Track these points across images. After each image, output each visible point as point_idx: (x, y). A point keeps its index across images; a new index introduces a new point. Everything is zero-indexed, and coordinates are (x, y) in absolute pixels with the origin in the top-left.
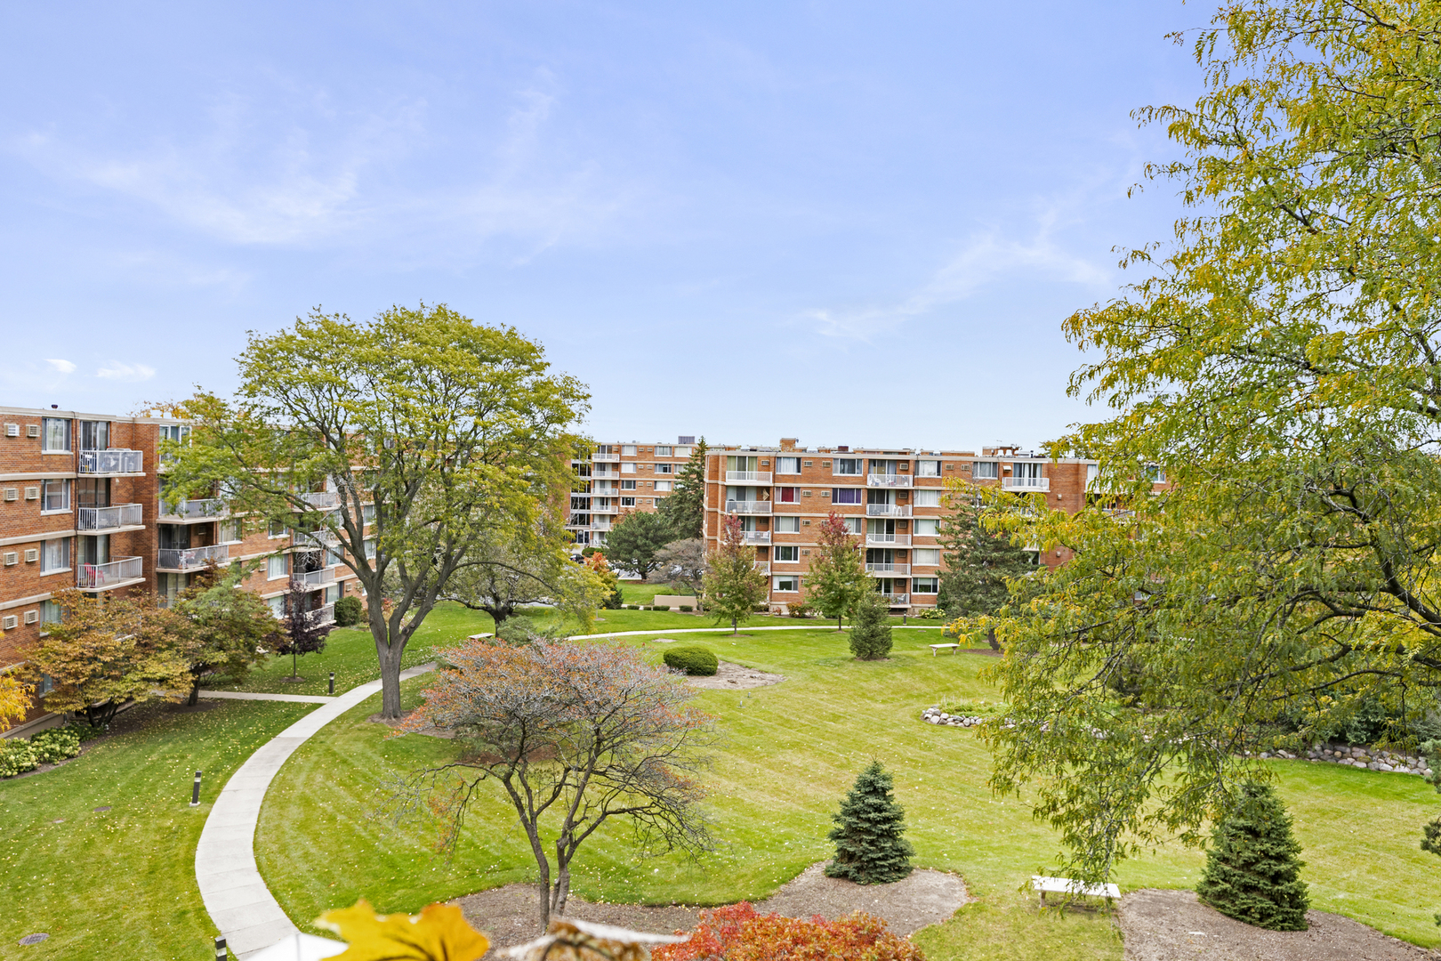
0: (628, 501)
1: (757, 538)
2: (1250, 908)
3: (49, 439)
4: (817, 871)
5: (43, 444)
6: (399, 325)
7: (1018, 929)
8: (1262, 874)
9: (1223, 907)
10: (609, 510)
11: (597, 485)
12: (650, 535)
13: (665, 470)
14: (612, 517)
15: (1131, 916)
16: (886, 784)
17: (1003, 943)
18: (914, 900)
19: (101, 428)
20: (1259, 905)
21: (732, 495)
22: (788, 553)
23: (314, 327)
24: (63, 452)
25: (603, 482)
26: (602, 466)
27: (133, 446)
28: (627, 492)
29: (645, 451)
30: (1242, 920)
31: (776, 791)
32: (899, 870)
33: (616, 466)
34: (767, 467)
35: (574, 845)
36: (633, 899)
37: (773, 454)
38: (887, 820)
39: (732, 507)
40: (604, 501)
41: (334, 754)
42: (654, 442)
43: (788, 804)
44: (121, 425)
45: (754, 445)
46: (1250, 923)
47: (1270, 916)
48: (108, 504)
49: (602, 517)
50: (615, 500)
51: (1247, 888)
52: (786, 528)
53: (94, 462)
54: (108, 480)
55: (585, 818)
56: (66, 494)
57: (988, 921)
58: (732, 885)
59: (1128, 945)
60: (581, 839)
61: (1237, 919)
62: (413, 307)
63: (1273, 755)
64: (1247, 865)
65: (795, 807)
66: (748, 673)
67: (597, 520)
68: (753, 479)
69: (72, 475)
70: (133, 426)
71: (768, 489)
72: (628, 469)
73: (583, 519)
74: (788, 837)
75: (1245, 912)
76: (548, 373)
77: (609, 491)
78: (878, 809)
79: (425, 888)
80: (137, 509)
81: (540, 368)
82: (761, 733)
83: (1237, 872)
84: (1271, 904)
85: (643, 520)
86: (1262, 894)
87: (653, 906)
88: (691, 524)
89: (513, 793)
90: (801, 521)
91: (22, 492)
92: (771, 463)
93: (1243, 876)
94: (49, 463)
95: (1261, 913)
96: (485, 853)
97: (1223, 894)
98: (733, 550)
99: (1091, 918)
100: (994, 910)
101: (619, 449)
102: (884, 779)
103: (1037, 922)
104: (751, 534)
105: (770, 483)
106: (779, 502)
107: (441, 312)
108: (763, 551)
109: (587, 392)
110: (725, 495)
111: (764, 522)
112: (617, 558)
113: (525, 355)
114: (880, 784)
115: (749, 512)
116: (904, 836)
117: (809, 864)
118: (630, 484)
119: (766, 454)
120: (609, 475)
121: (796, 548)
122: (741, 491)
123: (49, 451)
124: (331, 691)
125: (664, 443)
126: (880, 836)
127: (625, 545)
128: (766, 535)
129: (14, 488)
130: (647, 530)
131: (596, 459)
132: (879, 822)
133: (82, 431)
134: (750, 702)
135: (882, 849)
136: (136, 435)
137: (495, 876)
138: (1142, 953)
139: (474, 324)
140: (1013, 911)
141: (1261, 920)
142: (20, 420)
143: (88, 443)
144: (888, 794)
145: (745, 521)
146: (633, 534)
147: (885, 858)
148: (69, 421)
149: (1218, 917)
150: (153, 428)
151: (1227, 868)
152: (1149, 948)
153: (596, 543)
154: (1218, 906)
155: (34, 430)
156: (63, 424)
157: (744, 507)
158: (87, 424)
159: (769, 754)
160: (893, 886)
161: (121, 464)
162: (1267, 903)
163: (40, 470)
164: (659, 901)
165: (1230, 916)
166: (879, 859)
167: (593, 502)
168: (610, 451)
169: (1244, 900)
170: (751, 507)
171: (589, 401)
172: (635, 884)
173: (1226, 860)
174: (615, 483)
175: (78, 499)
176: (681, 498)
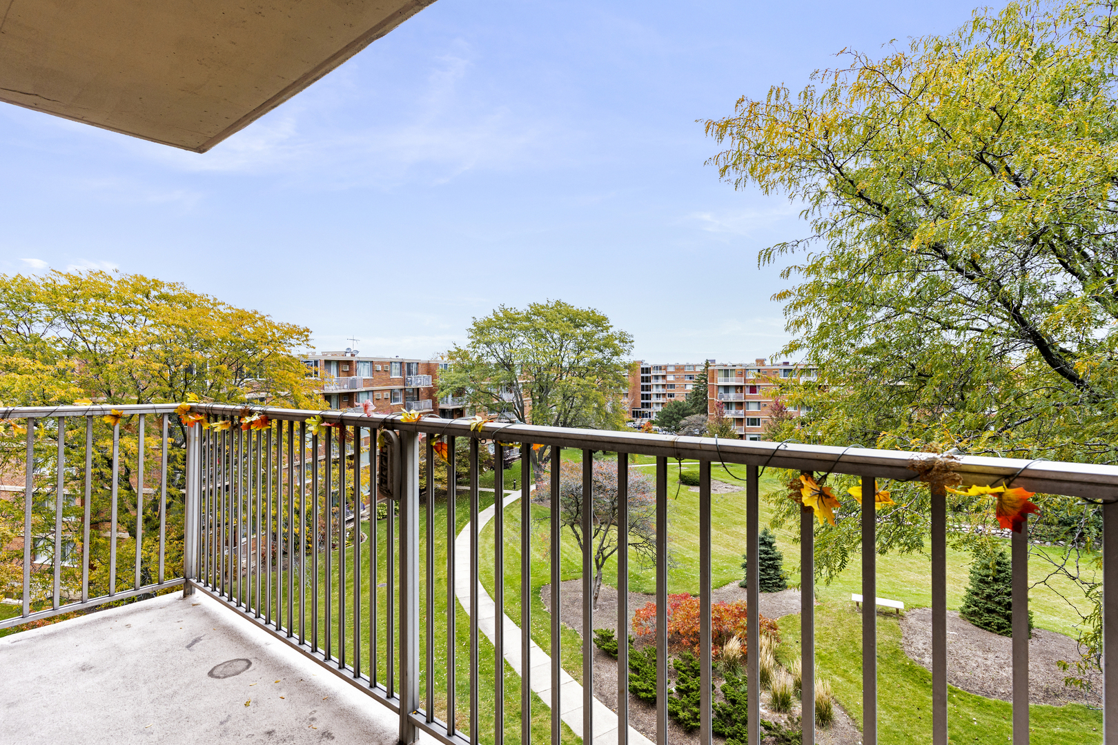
0: (671, 396)
1: (736, 414)
2: (990, 622)
3: (393, 371)
4: (736, 584)
5: (390, 373)
6: (537, 311)
7: (840, 621)
8: (999, 603)
9: (974, 621)
10: (661, 400)
11: (654, 387)
12: (681, 412)
13: (691, 378)
14: (663, 404)
15: (912, 620)
16: (771, 540)
17: (830, 627)
18: (784, 601)
19: (415, 366)
20: (996, 621)
21: (721, 391)
22: (754, 422)
23: (501, 315)
24: (399, 377)
25: (657, 385)
26: (657, 377)
27: (428, 373)
28: (670, 391)
29: (679, 368)
30: (985, 629)
31: (728, 546)
32: (779, 586)
33: (664, 377)
34: (741, 375)
35: (604, 559)
36: (638, 590)
37: (744, 368)
38: (771, 559)
39: (722, 397)
40: (658, 395)
41: (512, 516)
42: (685, 363)
43: (733, 552)
44: (423, 364)
45: (734, 363)
46: (991, 631)
47: (1004, 628)
48: (418, 400)
49: (657, 404)
50: (664, 395)
51: (990, 611)
52: (753, 408)
53: (411, 381)
54: (418, 389)
55: (609, 546)
56: (400, 396)
57: (823, 615)
58: (689, 587)
59: (906, 635)
60: (607, 556)
61: (982, 628)
62: (544, 303)
63: (1055, 544)
64: (989, 597)
65: (736, 554)
66: (724, 485)
67: (655, 405)
68: (733, 381)
69: (402, 387)
70: (428, 365)
71: (741, 387)
72: (670, 378)
73: (648, 405)
74: (726, 568)
75: (988, 624)
76: (611, 330)
77: (661, 390)
78: (766, 553)
79: (542, 577)
80: (430, 401)
81: (607, 328)
82: (726, 516)
83: (983, 601)
84: (1005, 621)
85: (677, 405)
86: (999, 616)
87: (648, 594)
88: (702, 407)
89: (575, 532)
90: (761, 404)
91: (383, 395)
92: (743, 372)
93: (986, 603)
94: (393, 381)
95: (998, 626)
96: (572, 564)
97: (974, 613)
98: (719, 420)
99: (885, 619)
100: (828, 610)
101: (666, 367)
102: (770, 537)
103: (852, 618)
104: (733, 411)
105: (743, 384)
106: (748, 394)
107: (558, 303)
108: (740, 421)
109: (632, 339)
110: (718, 390)
111: (740, 405)
112: (664, 425)
113: (599, 322)
114: (768, 540)
115: (731, 400)
116: (783, 568)
117: (733, 581)
118: (672, 386)
119: (741, 368)
120: (660, 382)
121: (759, 419)
122: (727, 388)
123: (393, 377)
124: (514, 488)
125: (690, 363)
126: (768, 567)
127: (667, 418)
128: (741, 412)
129: (379, 393)
130: (679, 410)
131: (653, 373)
132: (767, 560)
133: (407, 368)
134: (723, 500)
135: (769, 574)
136: (430, 369)
137: (574, 574)
138: (914, 640)
139: (575, 308)
140: (839, 611)
141: (998, 630)
142: (381, 363)
143: (410, 373)
144: (773, 545)
145: (728, 405)
146: (672, 412)
147: (771, 579)
148: (401, 363)
149: (969, 626)
150: (437, 365)
151: (976, 598)
152: (918, 638)
153: (653, 418)
154: (972, 620)
155: (387, 367)
156: (398, 365)
157: (729, 397)
158: (409, 364)
159: (728, 527)
160: (774, 594)
161: (421, 381)
162: (1002, 620)
163: (390, 385)
164: (651, 592)
165: (978, 626)
166: (767, 579)
167: (652, 396)
168: (661, 369)
169: (987, 617)
170: (732, 397)
171: (633, 344)
172: (641, 583)
173: (977, 594)
174: (664, 386)
175: (405, 398)
176: (696, 393)
